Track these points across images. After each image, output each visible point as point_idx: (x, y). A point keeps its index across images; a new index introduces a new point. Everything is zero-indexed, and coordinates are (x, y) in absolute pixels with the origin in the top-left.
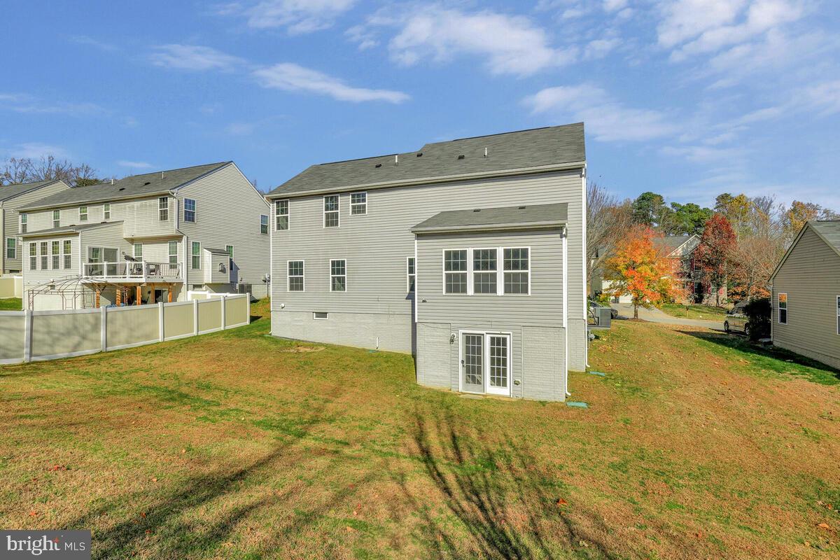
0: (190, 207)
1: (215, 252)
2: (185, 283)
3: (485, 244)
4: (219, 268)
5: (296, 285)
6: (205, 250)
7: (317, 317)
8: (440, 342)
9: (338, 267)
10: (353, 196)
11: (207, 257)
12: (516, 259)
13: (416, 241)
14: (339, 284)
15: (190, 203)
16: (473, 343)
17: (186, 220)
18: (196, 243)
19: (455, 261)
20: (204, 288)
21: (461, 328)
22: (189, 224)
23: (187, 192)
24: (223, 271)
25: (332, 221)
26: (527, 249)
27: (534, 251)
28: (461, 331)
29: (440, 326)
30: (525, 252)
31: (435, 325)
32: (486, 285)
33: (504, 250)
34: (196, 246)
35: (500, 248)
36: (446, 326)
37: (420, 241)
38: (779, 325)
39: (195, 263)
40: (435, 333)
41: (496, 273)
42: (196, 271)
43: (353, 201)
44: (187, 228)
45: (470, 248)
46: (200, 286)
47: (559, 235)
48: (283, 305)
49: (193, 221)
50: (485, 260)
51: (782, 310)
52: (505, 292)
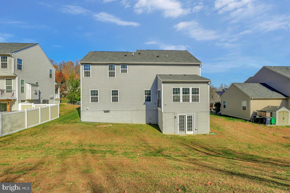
0: (20, 62)
1: (33, 85)
2: (17, 99)
3: (186, 86)
4: (34, 92)
5: (95, 100)
6: (26, 84)
7: (104, 112)
8: (171, 119)
9: (115, 93)
10: (122, 66)
11: (28, 88)
12: (196, 91)
13: (162, 84)
14: (115, 99)
15: (20, 61)
16: (182, 118)
17: (18, 69)
18: (22, 80)
19: (176, 91)
20: (26, 102)
21: (179, 113)
22: (19, 71)
23: (18, 55)
24: (36, 94)
25: (112, 74)
26: (199, 88)
27: (201, 89)
28: (178, 114)
29: (171, 113)
30: (198, 89)
31: (169, 113)
32: (186, 99)
33: (192, 88)
34: (22, 82)
35: (191, 87)
36: (173, 113)
37: (164, 84)
38: (223, 109)
39: (22, 90)
40: (169, 116)
41: (189, 96)
42: (22, 94)
43: (122, 68)
44: (18, 72)
45: (181, 87)
46: (24, 101)
47: (207, 84)
48: (88, 108)
49: (21, 69)
50: (186, 91)
51: (224, 105)
52: (192, 101)
